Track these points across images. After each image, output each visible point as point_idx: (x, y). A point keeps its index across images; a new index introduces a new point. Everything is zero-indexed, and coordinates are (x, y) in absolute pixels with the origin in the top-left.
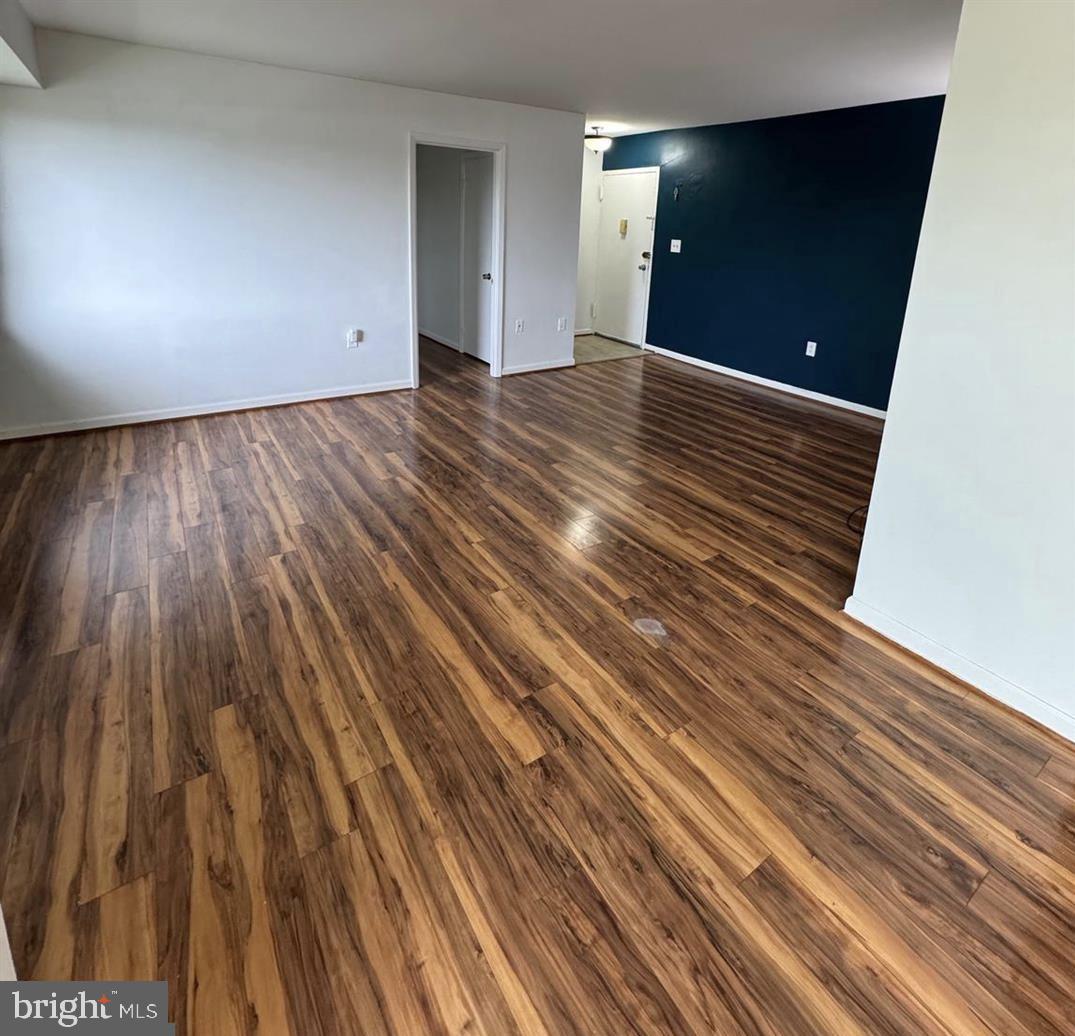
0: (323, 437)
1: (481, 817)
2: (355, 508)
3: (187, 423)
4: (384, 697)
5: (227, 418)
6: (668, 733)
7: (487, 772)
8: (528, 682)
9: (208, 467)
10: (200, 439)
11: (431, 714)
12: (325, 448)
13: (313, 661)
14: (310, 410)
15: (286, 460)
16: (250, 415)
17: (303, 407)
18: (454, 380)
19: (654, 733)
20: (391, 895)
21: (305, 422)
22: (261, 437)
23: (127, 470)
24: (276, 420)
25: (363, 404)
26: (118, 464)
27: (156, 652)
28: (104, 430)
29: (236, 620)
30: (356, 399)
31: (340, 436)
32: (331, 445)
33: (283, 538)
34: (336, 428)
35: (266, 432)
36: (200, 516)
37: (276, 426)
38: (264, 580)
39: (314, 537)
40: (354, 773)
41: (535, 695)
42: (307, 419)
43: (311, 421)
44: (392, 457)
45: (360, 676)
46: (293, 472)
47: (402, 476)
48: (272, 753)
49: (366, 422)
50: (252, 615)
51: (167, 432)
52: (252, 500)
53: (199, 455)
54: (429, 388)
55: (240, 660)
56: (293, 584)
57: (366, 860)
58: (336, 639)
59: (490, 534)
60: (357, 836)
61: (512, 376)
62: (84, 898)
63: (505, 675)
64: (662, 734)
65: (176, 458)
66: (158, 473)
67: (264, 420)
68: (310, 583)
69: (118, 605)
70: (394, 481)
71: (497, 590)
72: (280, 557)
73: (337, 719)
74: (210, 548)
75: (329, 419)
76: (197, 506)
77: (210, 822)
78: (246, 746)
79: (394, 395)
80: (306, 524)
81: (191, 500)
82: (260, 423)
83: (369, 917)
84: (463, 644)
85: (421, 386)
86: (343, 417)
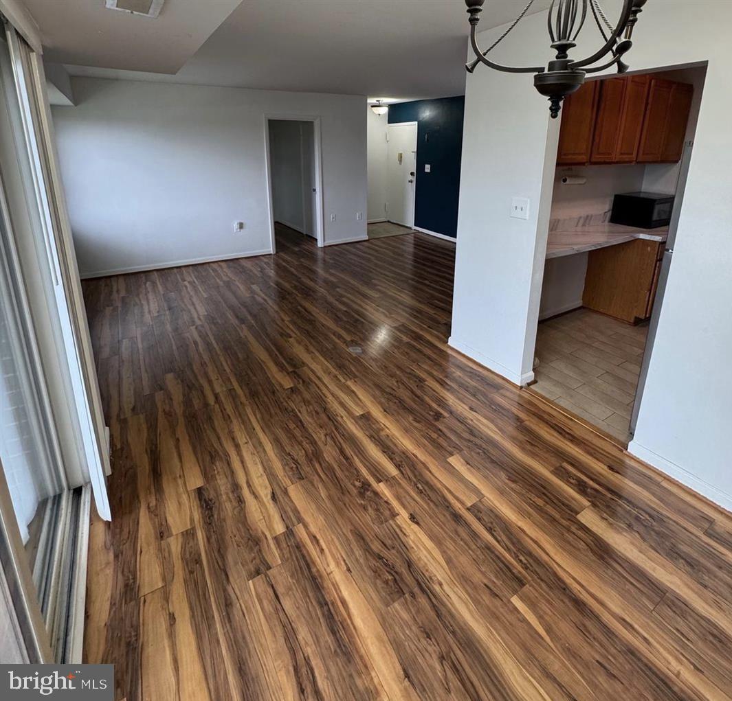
0: (221, 278)
1: (264, 402)
2: (231, 308)
3: (151, 273)
4: (234, 370)
5: (172, 271)
6: (346, 381)
7: (269, 390)
8: (294, 366)
9: (162, 292)
10: (158, 281)
11: (251, 375)
12: (221, 283)
13: (206, 360)
14: (214, 266)
15: (200, 289)
16: (183, 269)
17: (211, 264)
18: (296, 249)
19: (340, 381)
20: (227, 418)
21: (211, 271)
22: (188, 279)
23: (123, 293)
24: (196, 271)
25: (243, 263)
26: (118, 291)
27: (141, 358)
28: (110, 277)
29: (174, 348)
30: (240, 260)
31: (229, 277)
32: (224, 282)
33: (196, 320)
34: (228, 273)
35: (191, 276)
36: (158, 312)
37: (196, 273)
38: (187, 335)
39: (211, 319)
40: (218, 389)
41: (296, 370)
42: (213, 270)
43: (214, 270)
44: (254, 287)
45: (224, 364)
46: (204, 294)
47: (257, 295)
48: (188, 385)
49: (243, 271)
50: (181, 346)
51: (141, 278)
52: (183, 306)
53: (157, 288)
54: (281, 254)
55: (176, 360)
56: (200, 336)
57: (219, 410)
58: (217, 353)
59: (295, 317)
60: (217, 406)
61: (330, 246)
62: (122, 417)
63: (286, 364)
64: (343, 381)
65: (146, 288)
66: (138, 295)
67: (191, 272)
68: (208, 335)
69: (124, 343)
70: (253, 297)
71: (291, 337)
72: (194, 327)
73: (213, 377)
74: (163, 323)
75: (225, 270)
76: (157, 308)
77: (164, 401)
78: (178, 383)
79: (261, 257)
80: (208, 315)
81: (154, 306)
82: (188, 272)
83: (218, 423)
84: (271, 355)
85: (277, 252)
86: (232, 269)
